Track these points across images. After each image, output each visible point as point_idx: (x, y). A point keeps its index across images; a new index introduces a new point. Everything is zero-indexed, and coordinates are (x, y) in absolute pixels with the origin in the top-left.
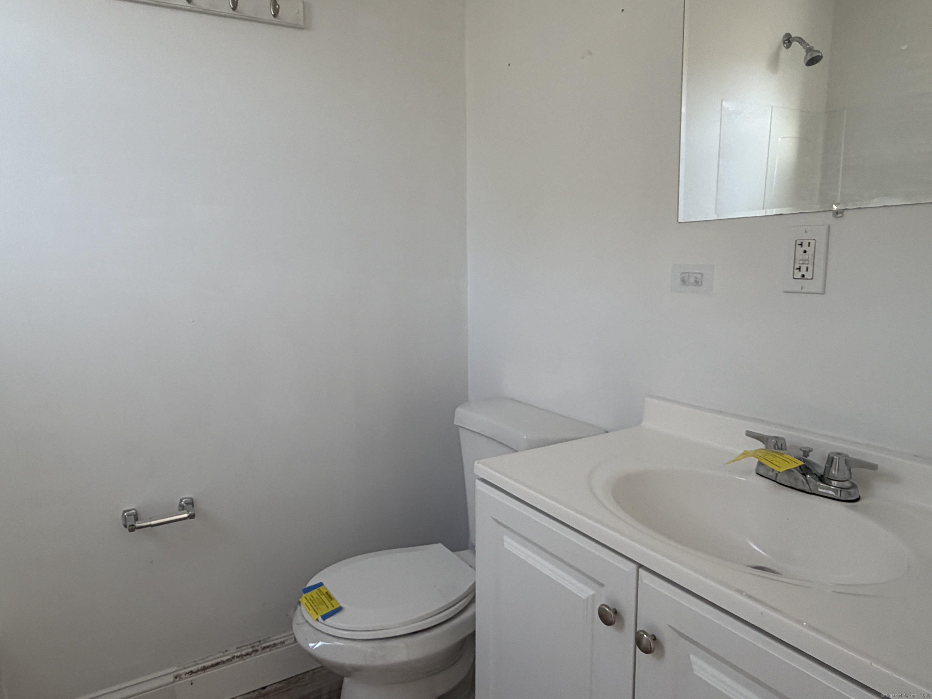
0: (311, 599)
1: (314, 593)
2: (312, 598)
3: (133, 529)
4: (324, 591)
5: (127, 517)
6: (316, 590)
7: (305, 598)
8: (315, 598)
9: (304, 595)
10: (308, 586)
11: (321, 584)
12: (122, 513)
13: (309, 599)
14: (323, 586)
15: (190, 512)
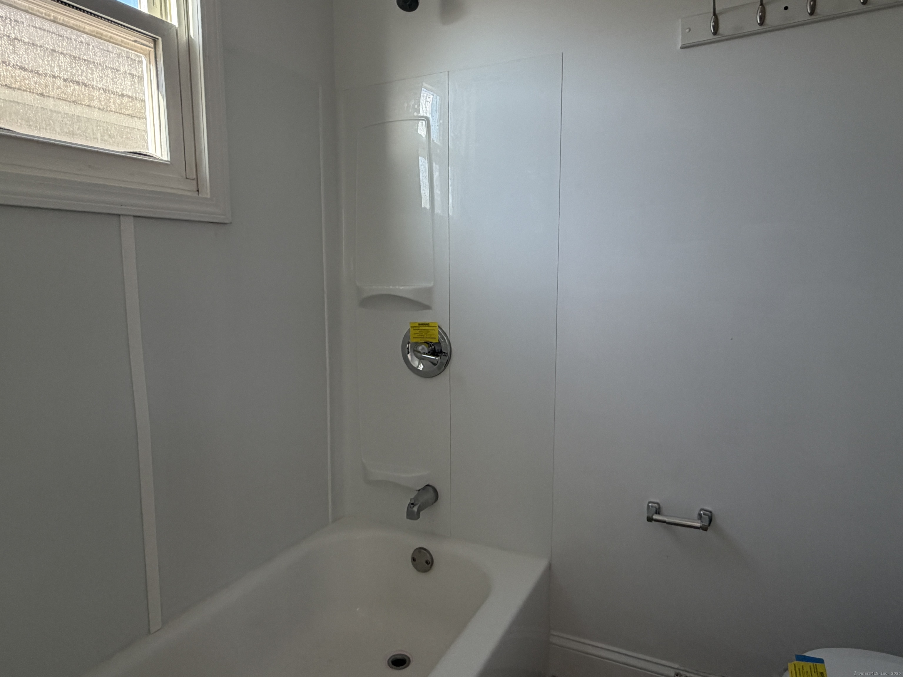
0: (799, 669)
1: (807, 666)
2: (801, 669)
3: (650, 519)
4: (820, 670)
5: (650, 507)
6: (811, 664)
7: (795, 665)
8: (805, 670)
9: (796, 662)
10: (806, 654)
11: (821, 661)
12: (647, 502)
13: (797, 669)
14: (822, 664)
15: (703, 524)
